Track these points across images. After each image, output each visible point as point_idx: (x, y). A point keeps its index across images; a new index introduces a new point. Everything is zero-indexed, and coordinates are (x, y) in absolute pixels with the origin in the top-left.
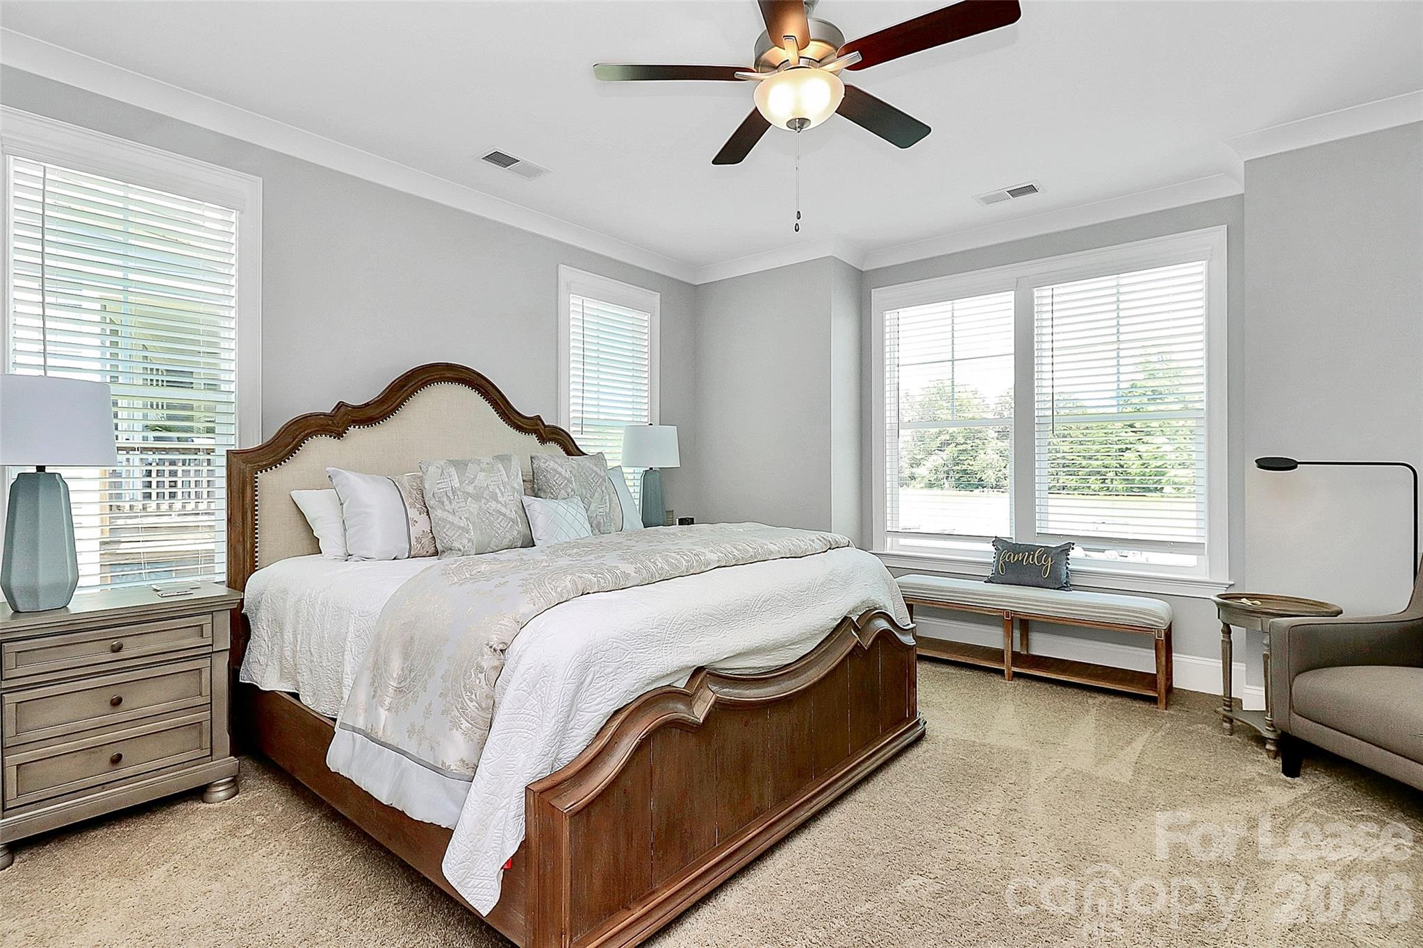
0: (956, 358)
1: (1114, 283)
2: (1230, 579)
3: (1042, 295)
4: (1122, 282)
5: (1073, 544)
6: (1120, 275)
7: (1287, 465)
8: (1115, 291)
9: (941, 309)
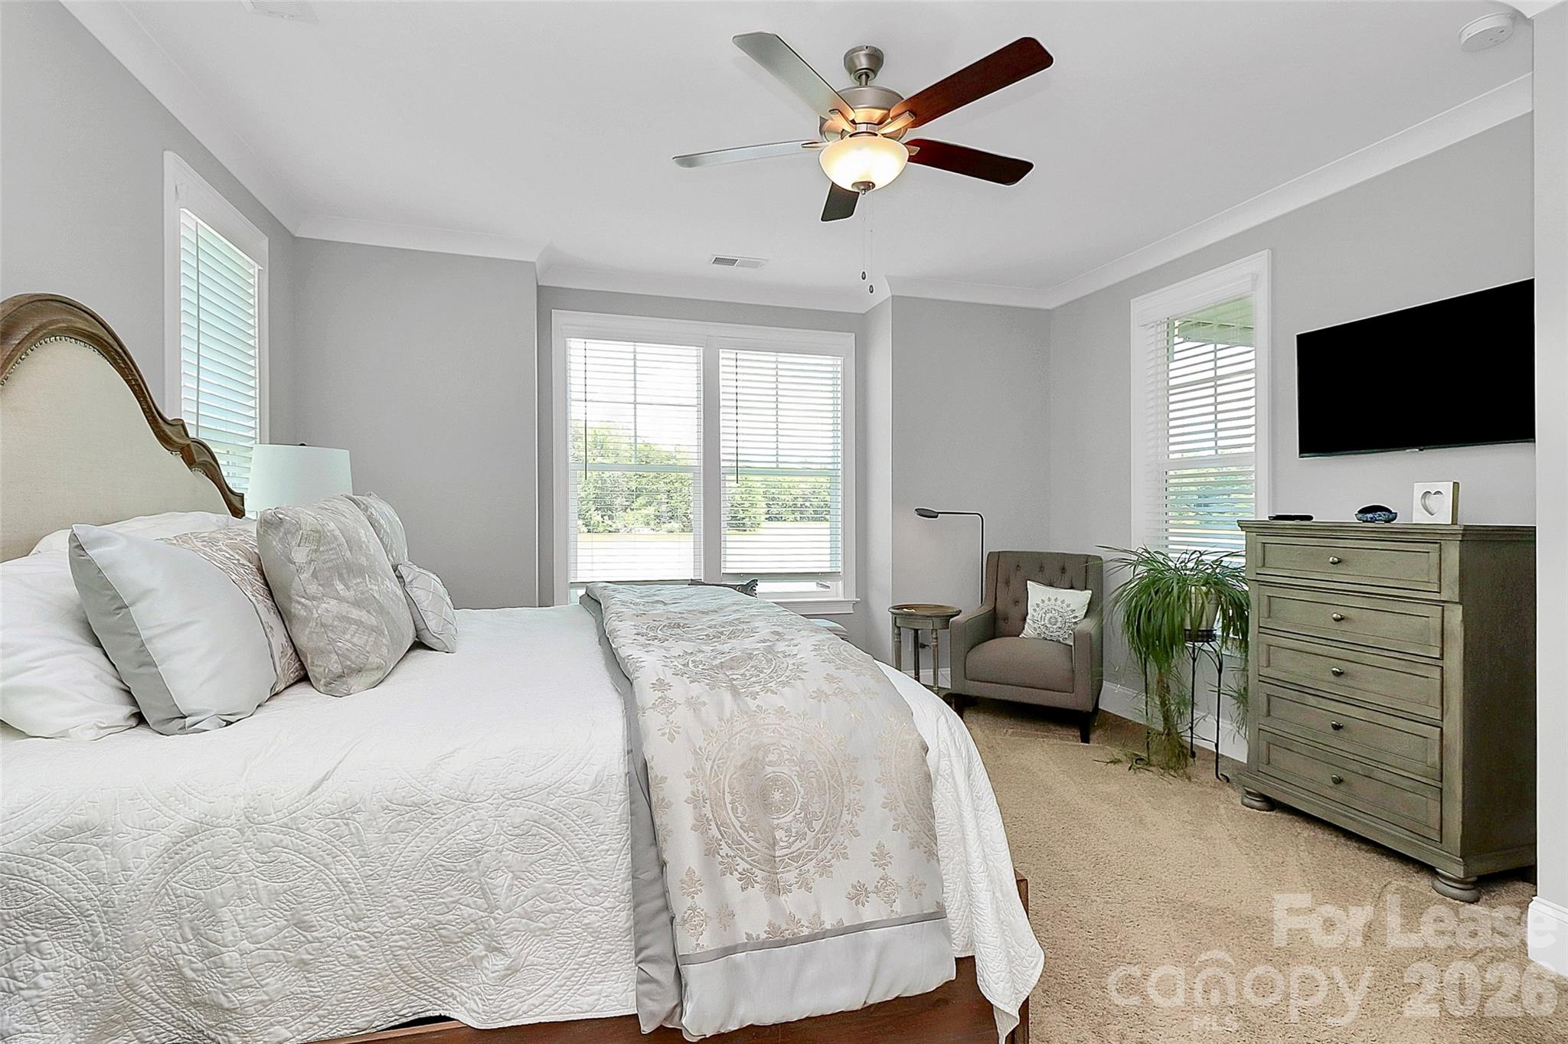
0: (638, 401)
1: (774, 359)
2: (856, 597)
3: (726, 357)
4: (780, 359)
5: (757, 580)
6: (779, 354)
7: (933, 515)
8: (774, 366)
9: (622, 349)
